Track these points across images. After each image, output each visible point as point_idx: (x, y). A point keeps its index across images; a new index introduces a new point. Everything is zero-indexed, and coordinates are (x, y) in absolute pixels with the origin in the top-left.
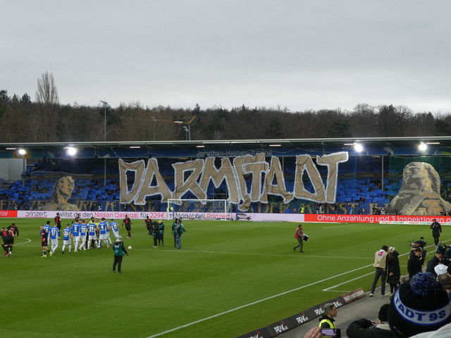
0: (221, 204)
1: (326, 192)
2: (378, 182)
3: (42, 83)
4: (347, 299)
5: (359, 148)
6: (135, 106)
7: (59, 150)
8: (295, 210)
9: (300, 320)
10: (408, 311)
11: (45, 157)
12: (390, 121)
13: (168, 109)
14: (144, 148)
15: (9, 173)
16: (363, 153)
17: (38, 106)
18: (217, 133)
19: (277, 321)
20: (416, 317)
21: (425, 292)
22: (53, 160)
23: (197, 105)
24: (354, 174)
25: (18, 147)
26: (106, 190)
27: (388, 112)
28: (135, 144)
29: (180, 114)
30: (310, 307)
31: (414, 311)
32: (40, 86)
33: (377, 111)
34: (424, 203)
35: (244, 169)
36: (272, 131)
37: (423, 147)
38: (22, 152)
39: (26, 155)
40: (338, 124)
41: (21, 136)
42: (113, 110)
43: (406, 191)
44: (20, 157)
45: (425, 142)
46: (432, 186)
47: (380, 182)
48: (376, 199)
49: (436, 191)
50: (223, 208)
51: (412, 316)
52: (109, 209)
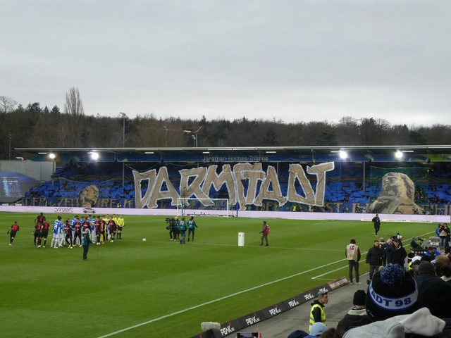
0: (224, 203)
1: (315, 197)
2: (359, 185)
3: (70, 97)
4: (332, 286)
5: (343, 155)
6: (150, 117)
7: (84, 155)
8: (288, 208)
9: (292, 304)
10: (378, 297)
11: (71, 161)
12: (370, 132)
13: (178, 120)
14: (157, 153)
15: (41, 174)
16: (347, 159)
17: (66, 116)
18: (221, 141)
19: (272, 304)
20: (384, 303)
21: (392, 281)
22: (78, 163)
23: (204, 117)
24: (339, 178)
25: (48, 151)
26: (124, 190)
27: (369, 124)
28: (150, 150)
29: (189, 124)
30: (301, 292)
31: (383, 298)
32: (68, 99)
33: (359, 123)
34: (399, 208)
35: (242, 175)
36: (268, 140)
37: (399, 155)
38: (52, 156)
39: (55, 159)
40: (326, 134)
41: (51, 143)
42: (131, 120)
43: (385, 197)
44: (50, 160)
45: (401, 150)
46: (407, 193)
47: (362, 184)
48: (358, 199)
49: (410, 197)
50: (226, 206)
51: (381, 302)
52: (127, 207)
